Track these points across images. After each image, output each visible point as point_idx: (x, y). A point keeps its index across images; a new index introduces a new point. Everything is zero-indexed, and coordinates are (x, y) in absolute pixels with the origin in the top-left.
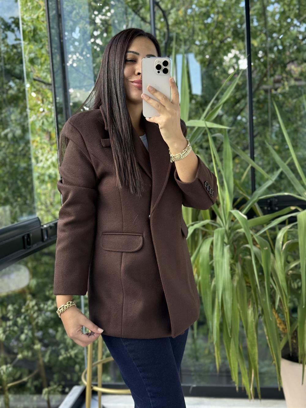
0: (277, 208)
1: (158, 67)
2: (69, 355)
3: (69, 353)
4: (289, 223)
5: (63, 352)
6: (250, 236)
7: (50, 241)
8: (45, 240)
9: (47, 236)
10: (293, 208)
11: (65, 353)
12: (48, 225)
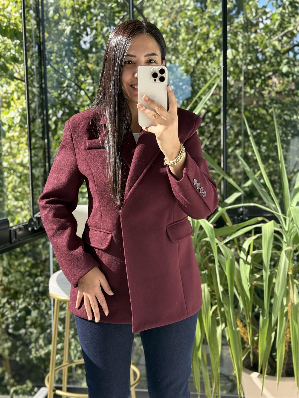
0: (247, 218)
1: (155, 75)
2: (39, 355)
3: (40, 353)
4: (255, 234)
5: (33, 351)
6: (215, 244)
7: (18, 243)
8: (13, 241)
9: (16, 238)
10: (260, 219)
11: (35, 353)
12: (17, 227)
